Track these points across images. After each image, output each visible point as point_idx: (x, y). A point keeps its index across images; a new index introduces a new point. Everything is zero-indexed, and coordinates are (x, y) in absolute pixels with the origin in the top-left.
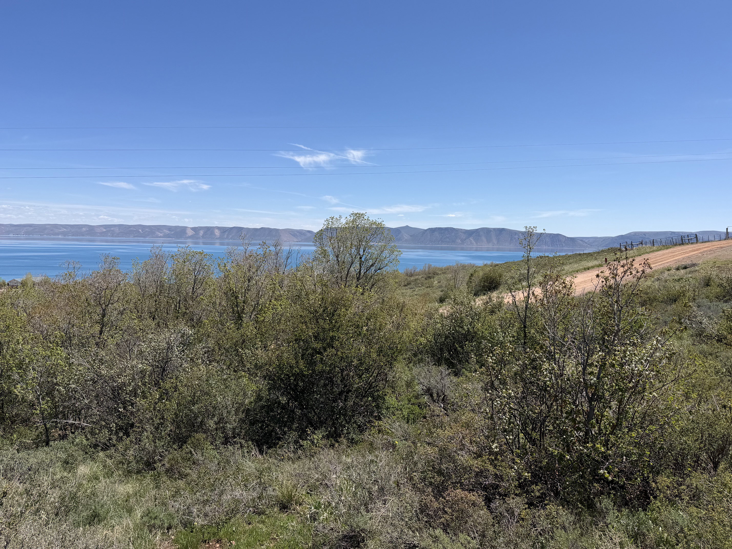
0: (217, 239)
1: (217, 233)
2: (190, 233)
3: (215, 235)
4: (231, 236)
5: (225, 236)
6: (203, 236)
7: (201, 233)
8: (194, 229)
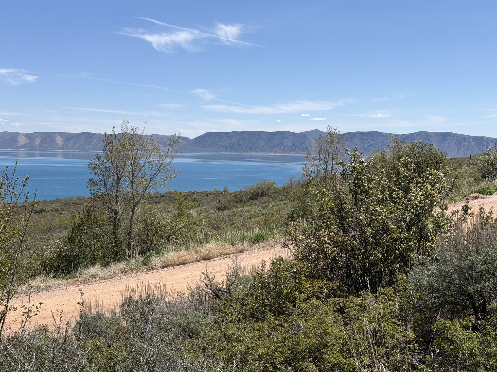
0: (59, 149)
1: (59, 141)
2: (23, 141)
3: (57, 144)
4: (78, 145)
5: (70, 145)
6: (40, 146)
7: (38, 141)
8: (28, 136)
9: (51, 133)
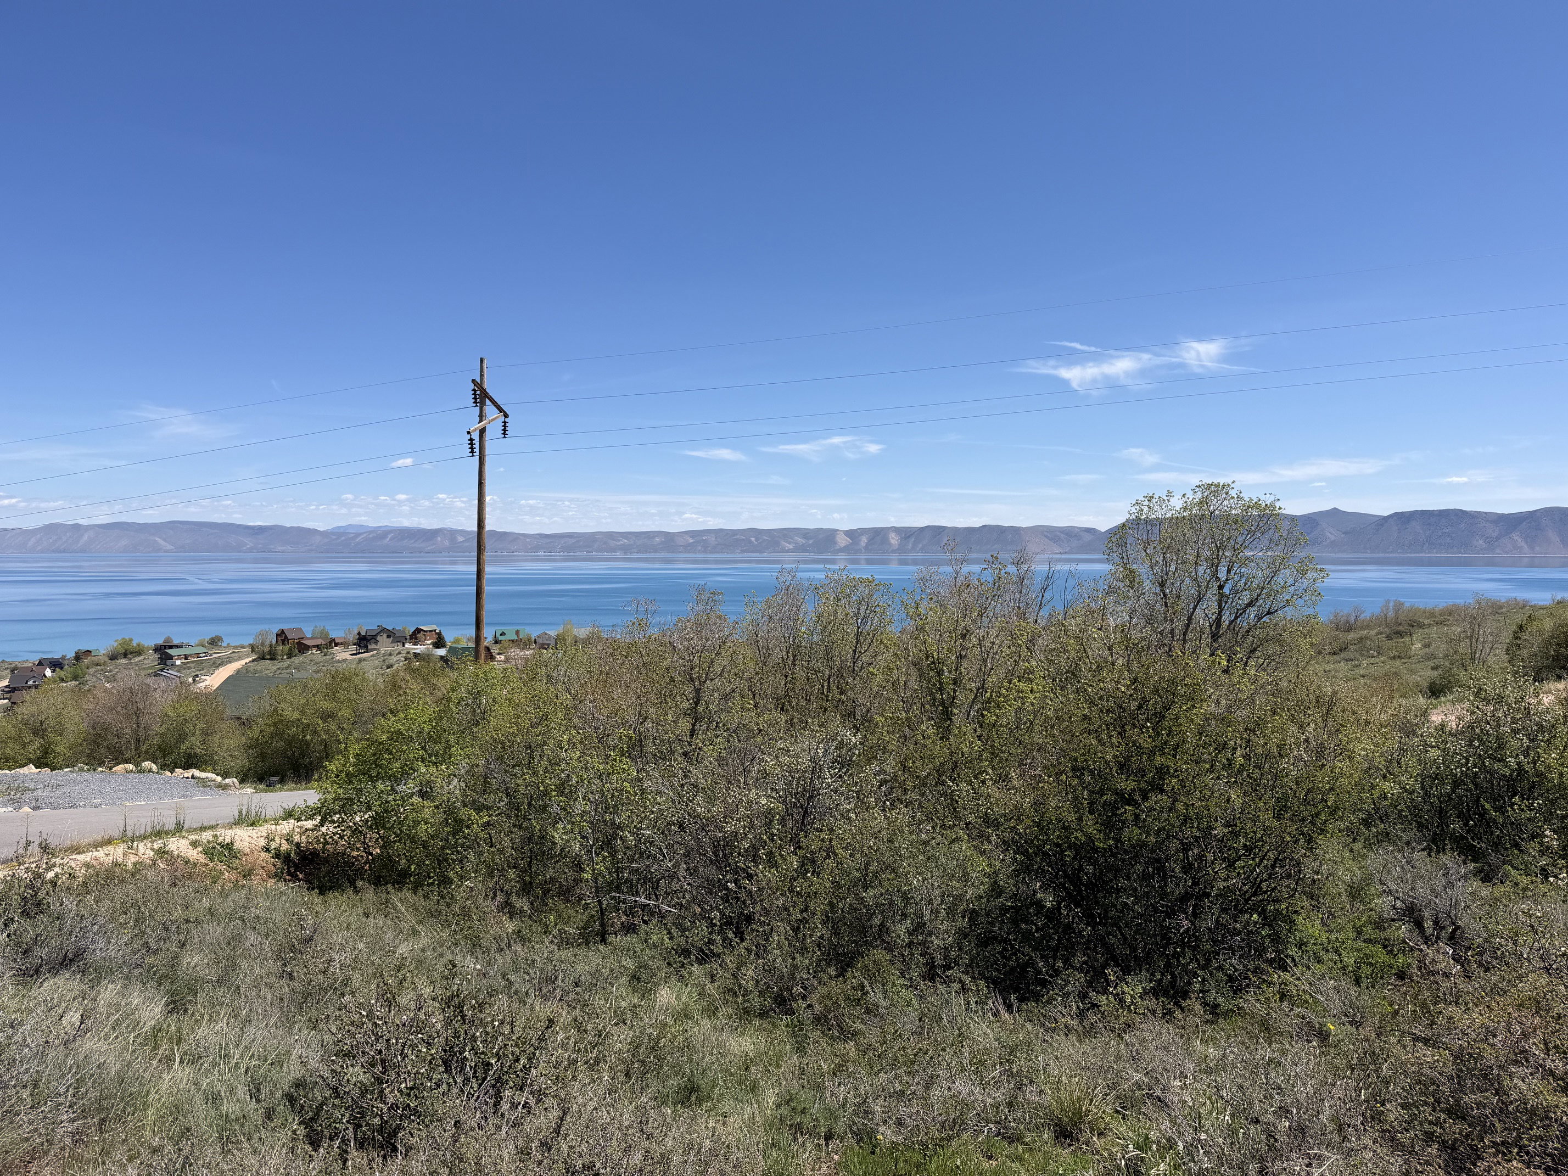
0: (893, 551)
1: (894, 540)
2: (842, 541)
3: (890, 544)
4: (921, 546)
5: (910, 546)
6: (866, 548)
7: (864, 540)
8: (850, 534)
9: (883, 529)
